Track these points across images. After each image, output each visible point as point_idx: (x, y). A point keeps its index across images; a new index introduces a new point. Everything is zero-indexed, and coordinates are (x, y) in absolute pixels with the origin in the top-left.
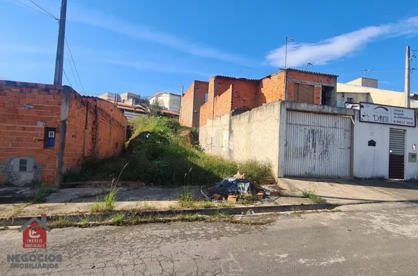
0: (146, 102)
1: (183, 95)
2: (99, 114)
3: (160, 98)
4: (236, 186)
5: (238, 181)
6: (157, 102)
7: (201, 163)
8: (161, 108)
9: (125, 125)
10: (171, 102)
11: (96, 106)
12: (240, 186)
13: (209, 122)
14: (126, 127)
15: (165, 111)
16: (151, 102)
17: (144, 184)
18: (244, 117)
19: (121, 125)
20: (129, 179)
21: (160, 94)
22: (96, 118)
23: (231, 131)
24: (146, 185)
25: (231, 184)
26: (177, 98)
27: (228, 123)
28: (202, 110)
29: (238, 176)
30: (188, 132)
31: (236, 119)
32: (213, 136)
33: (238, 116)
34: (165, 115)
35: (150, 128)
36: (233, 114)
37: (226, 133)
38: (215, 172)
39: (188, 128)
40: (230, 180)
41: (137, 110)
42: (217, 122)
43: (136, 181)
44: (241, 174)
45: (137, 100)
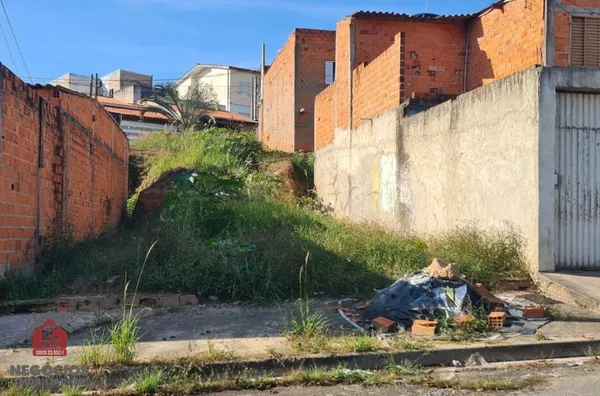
0: (168, 92)
1: (266, 68)
2: (66, 128)
3: (204, 80)
4: (432, 295)
5: (436, 283)
6: (196, 93)
7: (331, 243)
8: (206, 107)
9: (125, 157)
10: (234, 90)
11: (58, 109)
12: (443, 296)
13: (341, 135)
14: (126, 160)
15: (220, 115)
16: (183, 91)
17: (193, 298)
18: (438, 118)
19: (115, 156)
20: (158, 288)
21: (204, 71)
22: (61, 139)
23: (402, 157)
24: (201, 302)
25: (416, 291)
26: (249, 78)
27: (392, 134)
28: (321, 105)
29: (434, 270)
30: (284, 166)
31: (416, 124)
32: (353, 174)
33: (420, 116)
34: (221, 123)
35: (186, 160)
36: (407, 112)
37: (389, 163)
39: (283, 155)
40: (415, 280)
41: (148, 114)
42: (363, 135)
43: (174, 291)
44: (443, 264)
45: (145, 89)
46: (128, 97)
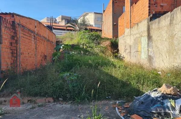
0: (75, 21)
1: (104, 11)
3: (87, 17)
6: (84, 21)
8: (86, 25)
10: (96, 20)
13: (127, 31)
15: (91, 28)
16: (79, 21)
21: (87, 14)
23: (149, 37)
26: (100, 15)
27: (146, 29)
28: (120, 21)
29: (164, 90)
30: (108, 43)
32: (131, 45)
34: (92, 30)
36: (151, 19)
37: (144, 40)
38: (133, 83)
39: (108, 39)
40: (154, 94)
41: (68, 28)
42: (135, 30)
45: (68, 20)
46: (63, 23)
